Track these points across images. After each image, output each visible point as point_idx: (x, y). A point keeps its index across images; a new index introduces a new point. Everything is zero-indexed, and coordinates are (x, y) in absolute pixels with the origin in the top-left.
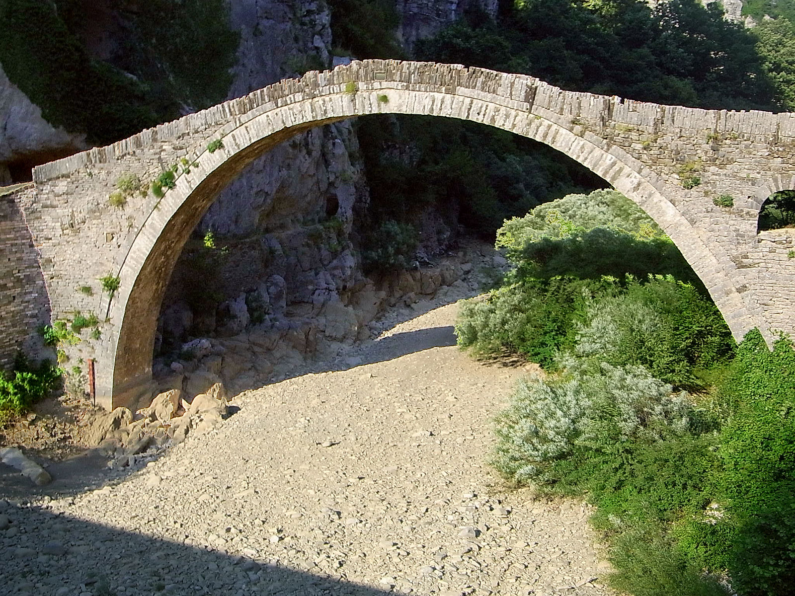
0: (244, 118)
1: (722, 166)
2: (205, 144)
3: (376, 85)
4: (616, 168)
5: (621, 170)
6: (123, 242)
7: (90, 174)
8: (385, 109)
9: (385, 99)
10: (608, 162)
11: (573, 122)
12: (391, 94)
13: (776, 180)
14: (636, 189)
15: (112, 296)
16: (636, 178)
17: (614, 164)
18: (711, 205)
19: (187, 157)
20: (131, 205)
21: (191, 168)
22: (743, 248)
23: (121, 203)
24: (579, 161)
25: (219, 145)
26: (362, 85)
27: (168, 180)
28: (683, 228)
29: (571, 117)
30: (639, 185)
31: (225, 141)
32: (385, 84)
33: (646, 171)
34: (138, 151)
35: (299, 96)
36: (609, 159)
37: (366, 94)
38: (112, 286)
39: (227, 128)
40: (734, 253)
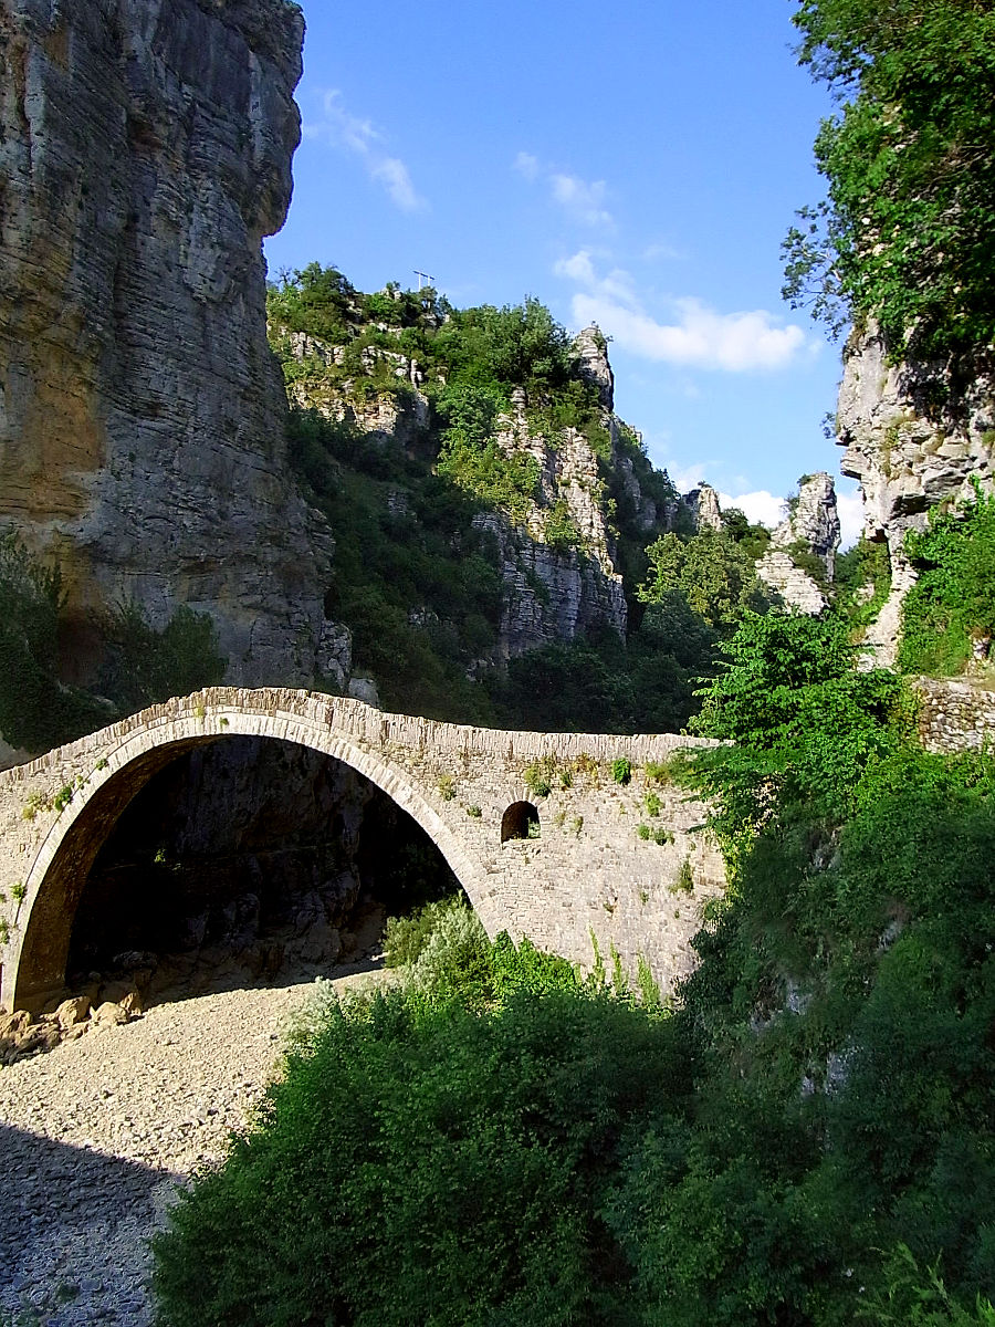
0: (124, 739)
1: (472, 780)
2: (96, 762)
3: (220, 710)
4: (394, 782)
5: (397, 784)
6: (31, 852)
7: (11, 790)
8: (227, 730)
9: (226, 721)
10: (388, 777)
11: (360, 741)
12: (230, 717)
13: (512, 792)
14: (409, 801)
15: (21, 902)
16: (409, 791)
17: (392, 778)
18: (466, 816)
19: (82, 775)
20: (39, 817)
21: (85, 784)
22: (494, 855)
23: (32, 816)
24: (367, 775)
25: (105, 763)
26: (209, 710)
27: (68, 795)
28: (445, 836)
29: (359, 736)
30: (411, 797)
31: (109, 760)
32: (226, 708)
33: (416, 784)
34: (47, 769)
35: (164, 719)
36: (388, 773)
37: (212, 718)
38: (21, 893)
39: (112, 748)
40: (486, 859)
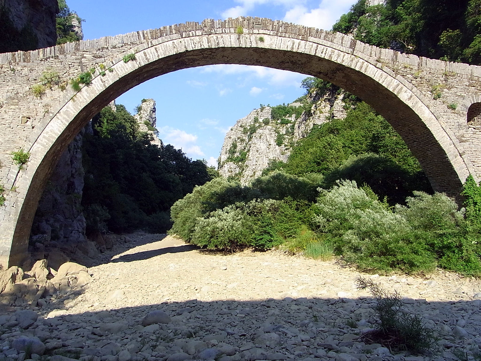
0: (155, 42)
1: (449, 89)
2: (121, 56)
3: (256, 31)
4: (399, 87)
5: (402, 88)
6: (37, 124)
7: (13, 70)
9: (262, 40)
10: (395, 84)
11: (377, 61)
12: (265, 37)
13: (473, 97)
14: (409, 99)
15: (20, 168)
16: (409, 93)
17: (398, 85)
18: (446, 108)
19: (105, 64)
20: (48, 95)
21: (107, 72)
22: (462, 132)
23: (40, 94)
24: (380, 82)
25: (133, 58)
26: (245, 31)
27: (86, 80)
28: (433, 121)
29: (376, 58)
30: (411, 97)
31: (137, 56)
32: (261, 31)
33: (415, 89)
34: (60, 56)
35: (199, 33)
36: (395, 82)
37: (247, 36)
38: (22, 160)
39: (141, 47)
40: (457, 134)
